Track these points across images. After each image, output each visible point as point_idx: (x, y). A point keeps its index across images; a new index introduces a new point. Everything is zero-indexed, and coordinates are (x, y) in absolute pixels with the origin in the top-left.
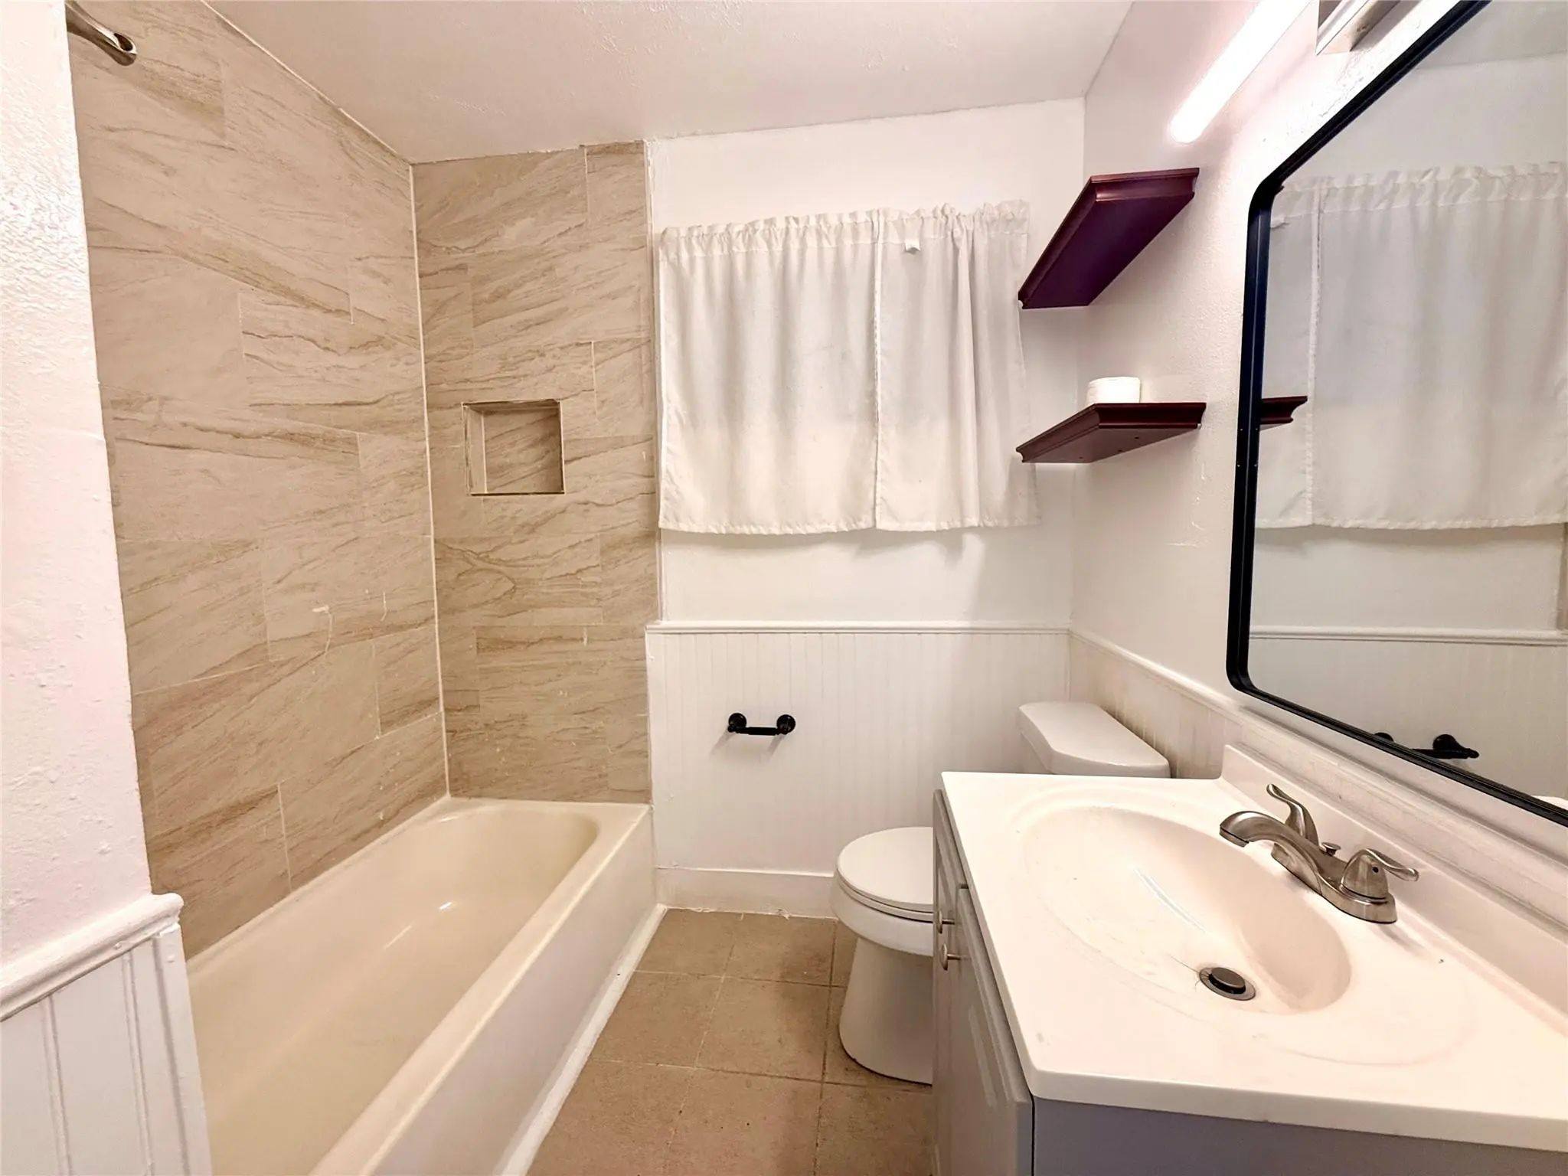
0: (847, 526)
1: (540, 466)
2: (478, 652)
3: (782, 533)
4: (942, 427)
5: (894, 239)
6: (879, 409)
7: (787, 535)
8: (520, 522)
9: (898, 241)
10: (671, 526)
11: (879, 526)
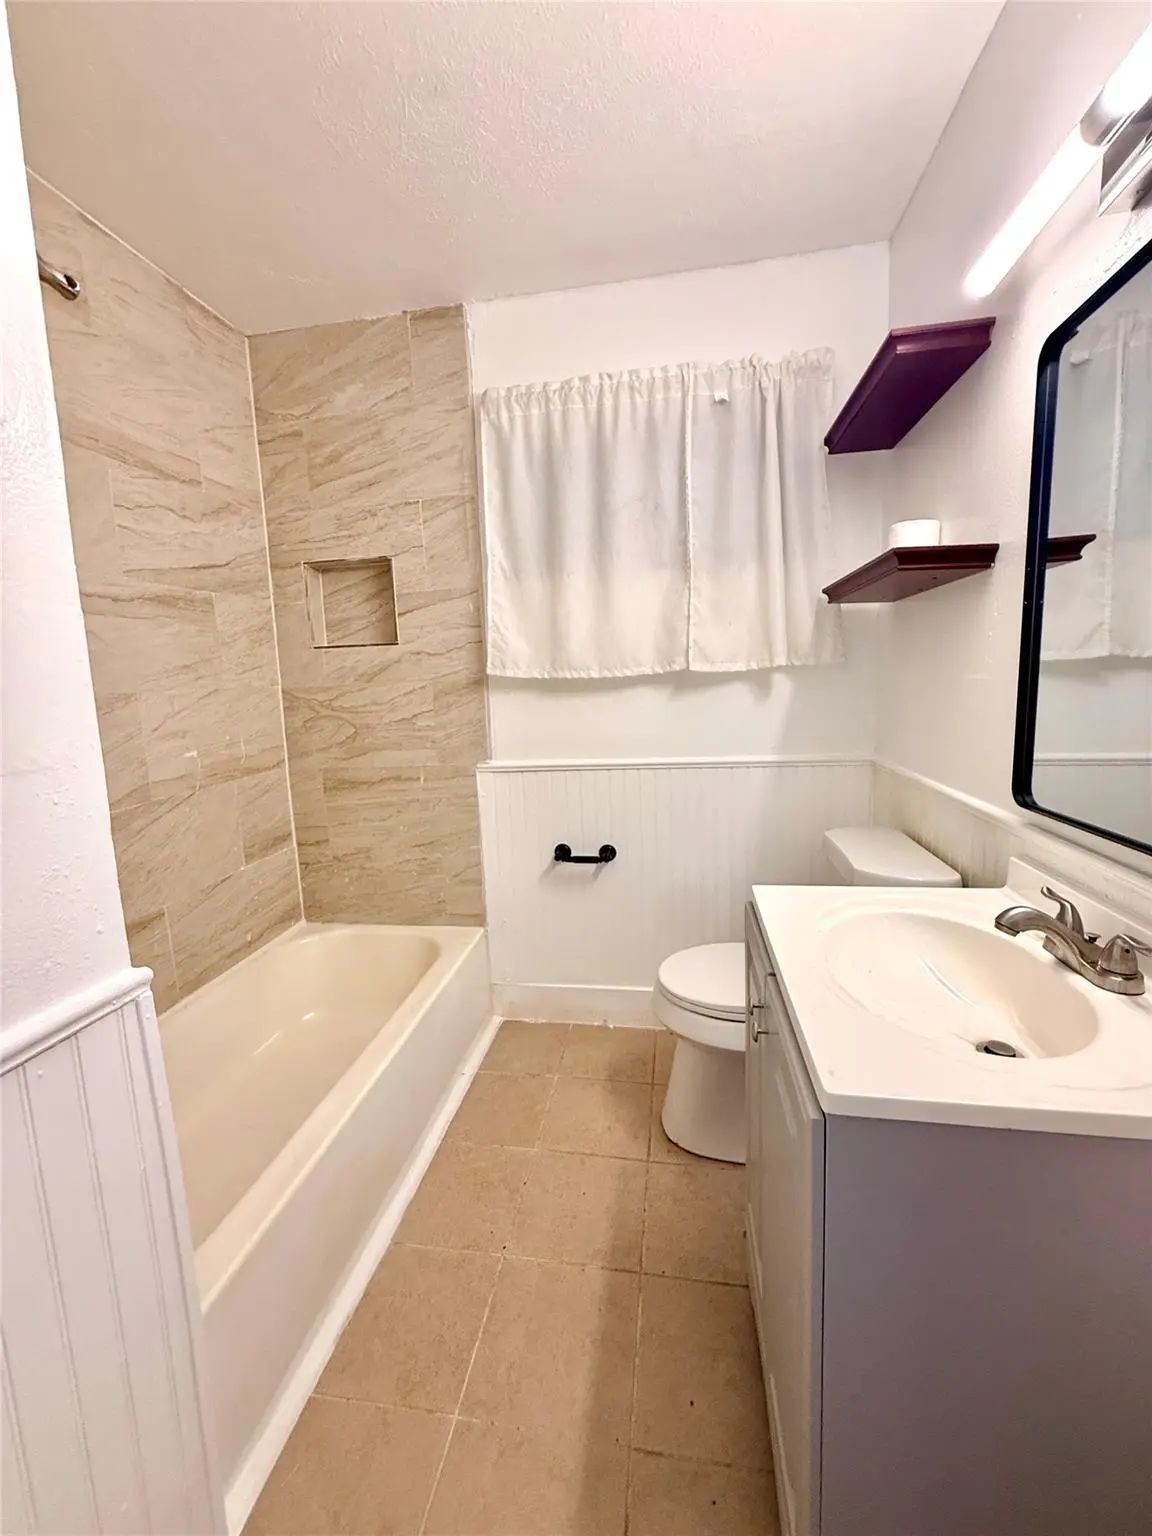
0: (662, 668)
1: (374, 619)
2: (325, 792)
3: (602, 676)
4: (751, 573)
5: (704, 393)
6: (691, 556)
7: (605, 678)
8: (360, 672)
9: (708, 393)
10: (498, 673)
11: (691, 668)
